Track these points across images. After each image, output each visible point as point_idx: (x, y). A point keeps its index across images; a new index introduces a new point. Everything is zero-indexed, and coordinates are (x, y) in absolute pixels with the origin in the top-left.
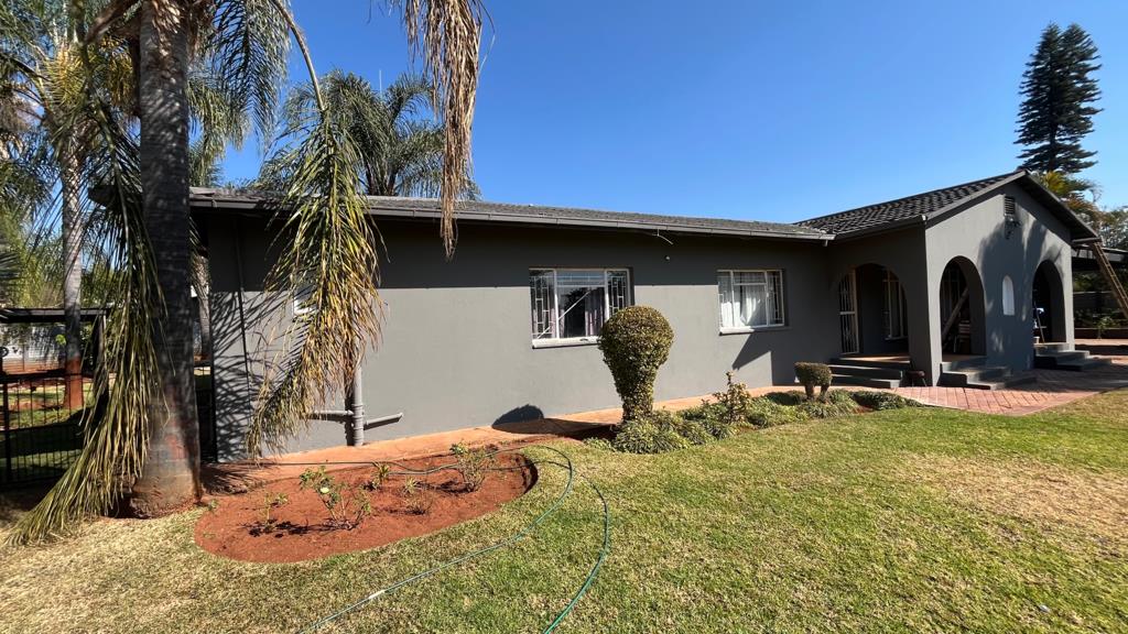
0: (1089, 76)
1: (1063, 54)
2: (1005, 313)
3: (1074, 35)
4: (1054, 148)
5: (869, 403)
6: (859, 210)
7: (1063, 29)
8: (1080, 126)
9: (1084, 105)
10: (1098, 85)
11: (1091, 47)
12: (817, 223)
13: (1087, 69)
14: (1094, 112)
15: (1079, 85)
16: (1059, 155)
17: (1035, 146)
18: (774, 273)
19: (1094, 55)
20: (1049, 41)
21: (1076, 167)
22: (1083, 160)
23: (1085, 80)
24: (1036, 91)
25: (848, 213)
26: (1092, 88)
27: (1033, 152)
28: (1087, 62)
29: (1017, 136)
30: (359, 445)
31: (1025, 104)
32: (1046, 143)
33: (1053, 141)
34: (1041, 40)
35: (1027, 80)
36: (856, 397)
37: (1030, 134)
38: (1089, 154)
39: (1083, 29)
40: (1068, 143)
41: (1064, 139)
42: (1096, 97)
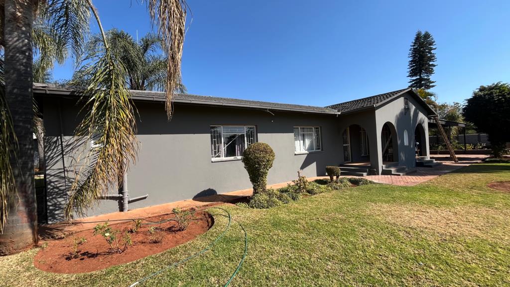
0: (432, 51)
1: (423, 42)
2: (405, 144)
3: (427, 36)
4: (421, 79)
5: (355, 183)
6: (350, 102)
7: (423, 33)
8: (430, 72)
9: (431, 63)
10: (436, 55)
11: (433, 41)
12: (334, 107)
13: (432, 49)
14: (434, 66)
15: (429, 55)
16: (423, 82)
17: (414, 78)
18: (317, 128)
19: (434, 44)
20: (418, 38)
21: (428, 87)
22: (431, 85)
23: (431, 53)
24: (414, 57)
25: (346, 103)
26: (434, 56)
27: (414, 80)
28: (432, 46)
29: (408, 74)
30: (126, 211)
31: (411, 61)
32: (418, 77)
33: (420, 76)
34: (416, 37)
35: (411, 52)
36: (350, 180)
37: (413, 73)
38: (433, 82)
39: (430, 34)
40: (426, 77)
41: (424, 76)
42: (435, 60)
